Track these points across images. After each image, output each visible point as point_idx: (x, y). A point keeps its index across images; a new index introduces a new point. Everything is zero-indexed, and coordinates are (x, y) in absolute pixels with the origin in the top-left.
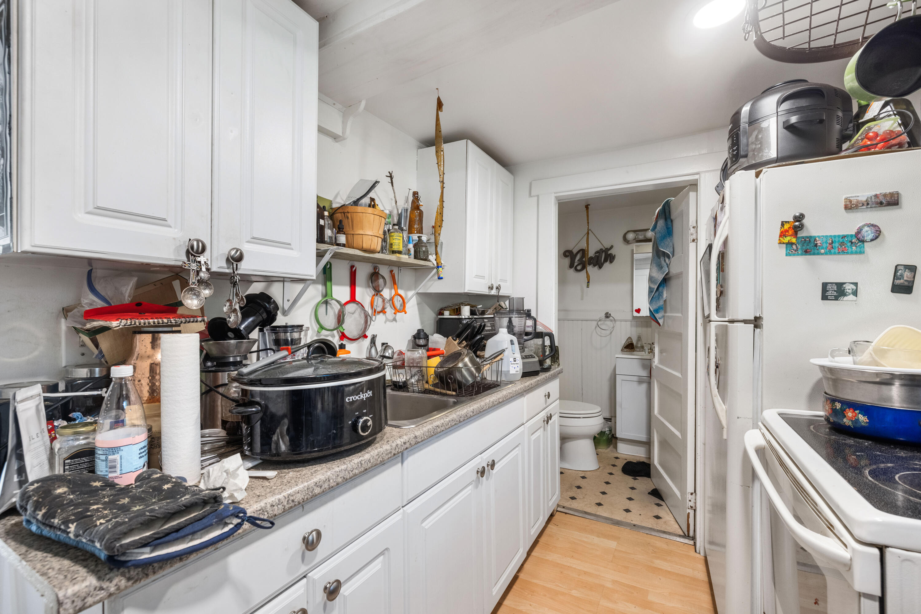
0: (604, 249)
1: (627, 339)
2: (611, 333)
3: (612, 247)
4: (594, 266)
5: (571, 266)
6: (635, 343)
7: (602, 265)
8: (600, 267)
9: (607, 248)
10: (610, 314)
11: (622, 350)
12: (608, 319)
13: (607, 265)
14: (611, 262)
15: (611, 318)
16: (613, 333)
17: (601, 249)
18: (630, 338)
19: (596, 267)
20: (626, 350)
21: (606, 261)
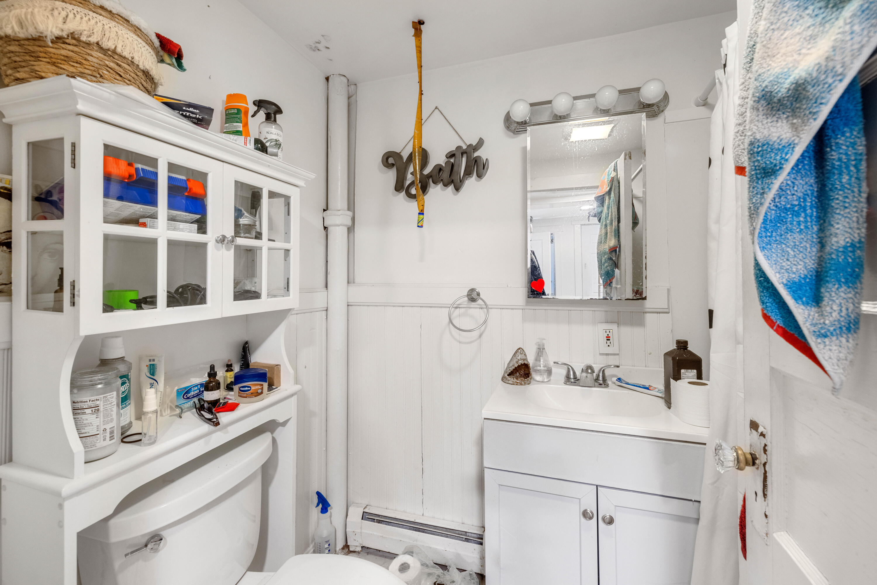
0: (465, 147)
1: (515, 354)
2: (481, 336)
3: (481, 142)
4: (446, 185)
5: (399, 187)
6: (531, 361)
7: (462, 181)
8: (457, 189)
9: (470, 145)
10: (478, 294)
11: (503, 379)
12: (473, 304)
13: (471, 183)
14: (480, 176)
15: (480, 302)
16: (484, 335)
17: (459, 148)
18: (520, 350)
19: (451, 188)
20: (511, 380)
21: (468, 173)
